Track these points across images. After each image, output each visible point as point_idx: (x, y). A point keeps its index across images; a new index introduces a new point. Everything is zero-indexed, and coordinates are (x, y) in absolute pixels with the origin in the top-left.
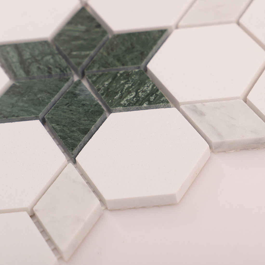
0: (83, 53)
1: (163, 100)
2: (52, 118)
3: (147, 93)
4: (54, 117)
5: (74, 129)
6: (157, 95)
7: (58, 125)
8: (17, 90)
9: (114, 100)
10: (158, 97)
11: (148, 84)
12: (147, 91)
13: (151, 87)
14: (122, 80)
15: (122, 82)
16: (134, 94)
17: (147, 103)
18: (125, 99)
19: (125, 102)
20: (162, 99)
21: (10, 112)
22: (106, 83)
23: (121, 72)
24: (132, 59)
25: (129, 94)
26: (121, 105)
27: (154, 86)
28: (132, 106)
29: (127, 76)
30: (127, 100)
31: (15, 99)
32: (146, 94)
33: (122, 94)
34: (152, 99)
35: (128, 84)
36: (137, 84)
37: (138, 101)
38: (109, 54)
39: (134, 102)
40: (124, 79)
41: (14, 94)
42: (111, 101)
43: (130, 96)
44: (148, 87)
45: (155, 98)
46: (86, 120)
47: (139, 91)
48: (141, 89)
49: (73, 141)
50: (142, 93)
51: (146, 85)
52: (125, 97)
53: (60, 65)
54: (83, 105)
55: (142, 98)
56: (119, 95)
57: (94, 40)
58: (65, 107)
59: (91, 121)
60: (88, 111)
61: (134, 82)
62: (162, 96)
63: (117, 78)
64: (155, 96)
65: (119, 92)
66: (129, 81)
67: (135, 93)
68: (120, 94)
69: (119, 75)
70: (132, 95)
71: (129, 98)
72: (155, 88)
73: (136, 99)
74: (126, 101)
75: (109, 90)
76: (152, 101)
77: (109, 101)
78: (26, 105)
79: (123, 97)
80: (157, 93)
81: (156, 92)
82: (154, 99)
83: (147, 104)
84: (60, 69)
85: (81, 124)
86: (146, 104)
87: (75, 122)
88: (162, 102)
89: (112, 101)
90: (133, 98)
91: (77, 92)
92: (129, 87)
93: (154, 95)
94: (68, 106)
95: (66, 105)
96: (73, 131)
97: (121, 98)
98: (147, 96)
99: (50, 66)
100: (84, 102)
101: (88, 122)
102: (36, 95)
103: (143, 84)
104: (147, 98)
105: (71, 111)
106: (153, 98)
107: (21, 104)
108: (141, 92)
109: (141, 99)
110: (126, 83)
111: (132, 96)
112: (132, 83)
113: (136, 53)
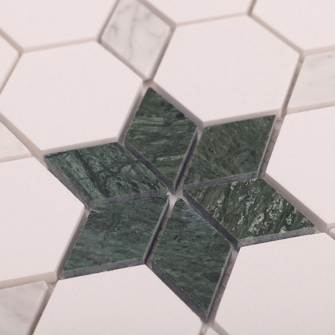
0: (173, 158)
1: (305, 223)
2: (162, 260)
3: (279, 212)
4: (165, 258)
5: (198, 274)
6: (294, 216)
7: (173, 270)
8: (100, 220)
9: (238, 227)
10: (296, 218)
11: (276, 200)
12: (278, 209)
13: (281, 203)
14: (239, 196)
15: (240, 198)
16: (262, 216)
17: (285, 229)
18: (253, 225)
19: (254, 229)
20: (303, 221)
21: (102, 255)
22: (219, 202)
23: (234, 183)
24: (243, 163)
25: (255, 216)
26: (249, 234)
27: (285, 202)
28: (266, 234)
29: (244, 188)
30: (256, 225)
31: (102, 234)
32: (278, 215)
33: (246, 217)
34: (289, 221)
35: (248, 201)
36: (261, 201)
37: (271, 226)
38: (208, 157)
39: (266, 227)
40: (242, 194)
41: (98, 227)
42: (234, 228)
43: (258, 219)
44: (278, 203)
45: (293, 220)
46: (209, 260)
47: (268, 210)
48: (270, 208)
49: (202, 294)
50: (272, 213)
51: (274, 202)
52: (252, 221)
53: (147, 178)
54: (199, 237)
55: (276, 221)
56: (242, 218)
57: (181, 137)
58: (175, 242)
59: (218, 261)
60: (208, 247)
61: (257, 198)
62: (301, 216)
63: (231, 193)
64: (291, 217)
65: (242, 214)
66: (248, 197)
67: (263, 214)
68: (244, 216)
69: (232, 188)
70: (260, 217)
71: (257, 223)
72: (287, 204)
73: (267, 224)
74: (254, 227)
75: (227, 213)
76: (290, 225)
77: (232, 228)
78: (120, 243)
79: (249, 221)
80: (293, 213)
81: (291, 211)
82: (292, 222)
83: (285, 230)
84: (149, 184)
85: (205, 266)
86: (283, 229)
87: (196, 263)
88: (305, 225)
89: (236, 228)
90: (264, 221)
91: (184, 218)
92: (252, 207)
93: (290, 215)
94: (179, 241)
95: (175, 238)
96: (197, 279)
97: (247, 223)
98: (281, 217)
99: (134, 181)
100: (199, 233)
101: (213, 263)
102: (128, 226)
103: (269, 199)
104: (282, 221)
105: (184, 247)
106: (291, 220)
107: (113, 242)
108: (271, 212)
109: (274, 223)
110: (246, 199)
111: (261, 220)
112: (254, 199)
113: (245, 154)
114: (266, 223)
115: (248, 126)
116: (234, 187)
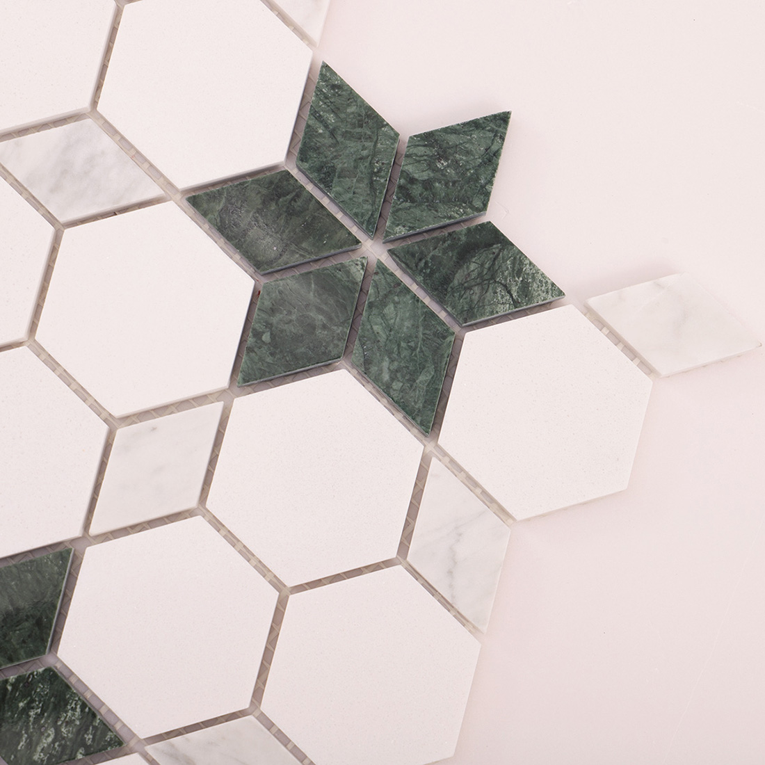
1: (111, 739)
3: (76, 725)
6: (95, 728)
9: (18, 755)
10: (99, 732)
11: (71, 703)
12: (74, 720)
13: (78, 710)
14: (20, 702)
15: (21, 704)
16: (52, 732)
17: (83, 752)
18: (39, 749)
19: (40, 755)
20: (108, 738)
23: (12, 679)
24: (24, 642)
25: (42, 734)
27: (84, 705)
29: (26, 687)
30: (43, 749)
32: (74, 730)
33: (30, 737)
34: (89, 739)
35: (33, 708)
36: (51, 706)
37: (63, 747)
39: (57, 752)
40: (24, 696)
42: (13, 757)
43: (46, 739)
44: (74, 709)
45: (94, 735)
47: (59, 723)
48: (62, 719)
50: (66, 726)
51: (69, 707)
52: (37, 744)
55: (70, 740)
56: (24, 739)
61: (44, 702)
62: (106, 727)
63: (8, 697)
64: (92, 730)
65: (23, 732)
66: (32, 701)
67: (52, 729)
68: (26, 736)
69: (9, 688)
70: (49, 735)
71: (46, 745)
72: (87, 710)
73: (59, 746)
74: (41, 752)
76: (90, 745)
77: (11, 757)
79: (34, 743)
80: (94, 724)
81: (92, 722)
82: (94, 739)
83: (83, 755)
86: (81, 753)
88: (110, 744)
89: (15, 757)
90: (54, 742)
92: (38, 717)
93: (91, 728)
97: (31, 746)
98: (78, 732)
103: (62, 703)
104: (79, 739)
106: (91, 737)
108: (64, 724)
109: (68, 743)
110: (29, 707)
111: (50, 739)
112: (41, 705)
113: (27, 624)
114: (57, 744)
115: (30, 572)
116: (12, 685)
